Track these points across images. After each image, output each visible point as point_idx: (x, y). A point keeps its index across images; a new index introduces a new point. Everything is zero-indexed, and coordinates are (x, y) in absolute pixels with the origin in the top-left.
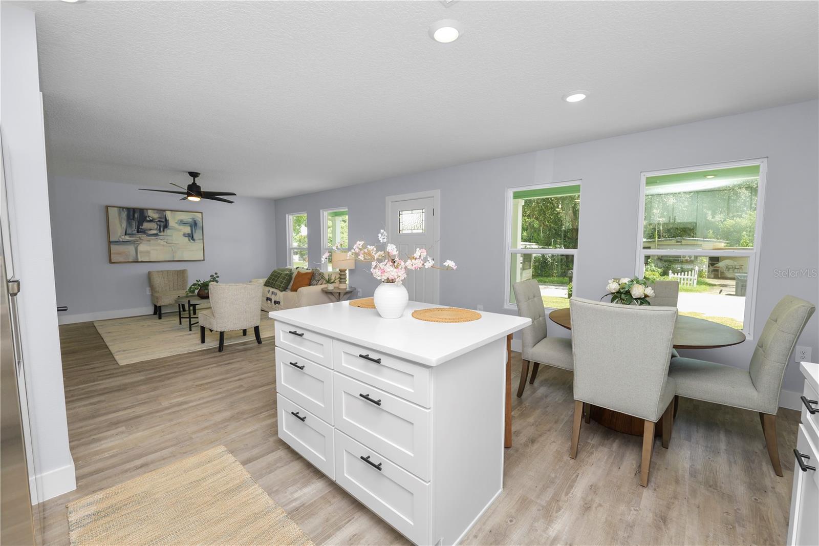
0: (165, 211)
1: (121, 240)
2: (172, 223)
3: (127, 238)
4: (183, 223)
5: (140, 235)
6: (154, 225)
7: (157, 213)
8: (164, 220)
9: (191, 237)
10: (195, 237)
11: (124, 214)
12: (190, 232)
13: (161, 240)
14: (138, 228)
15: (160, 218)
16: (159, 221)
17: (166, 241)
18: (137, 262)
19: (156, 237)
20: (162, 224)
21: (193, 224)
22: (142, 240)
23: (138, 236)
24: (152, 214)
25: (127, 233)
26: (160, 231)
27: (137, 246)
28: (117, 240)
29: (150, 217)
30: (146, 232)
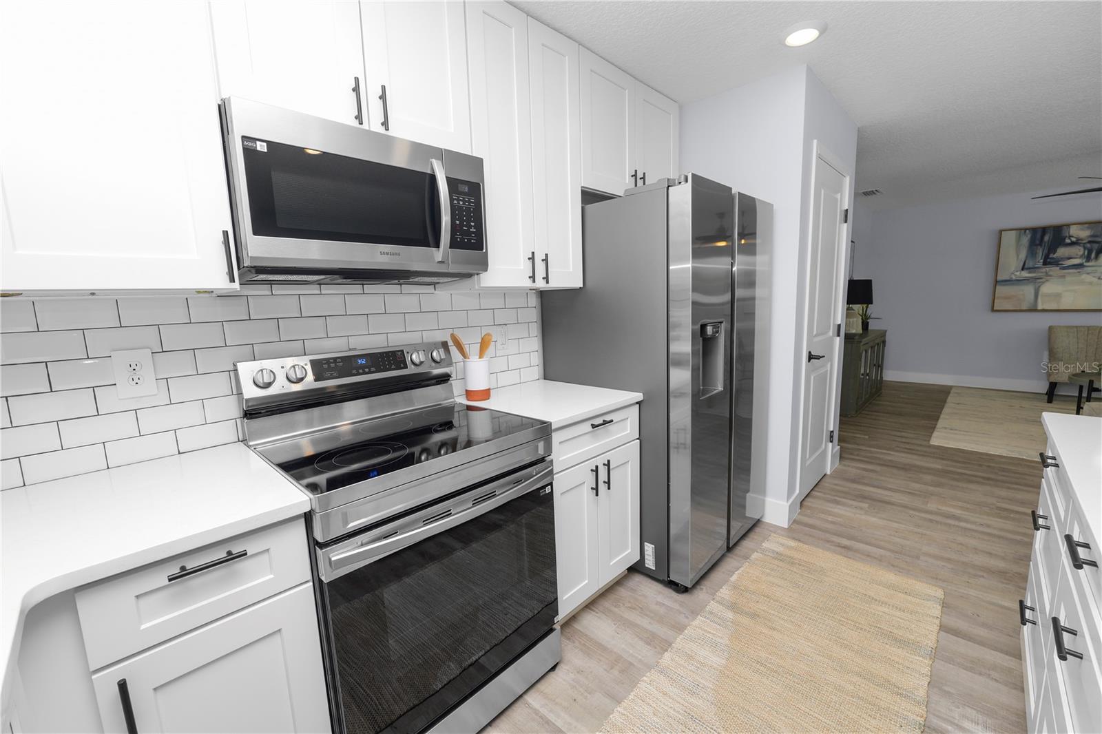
1: (1014, 278)
3: (1025, 274)
5: (1047, 269)
6: (1078, 250)
7: (1088, 228)
11: (1025, 240)
13: (1088, 274)
14: (1047, 257)
15: (1091, 236)
16: (1089, 242)
17: (1097, 275)
18: (1035, 310)
19: (1078, 270)
22: (1050, 276)
23: (1044, 270)
24: (1077, 232)
25: (1026, 266)
27: (1039, 287)
28: (1008, 279)
29: (1073, 237)
30: (1060, 263)
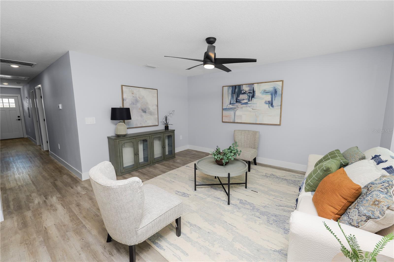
0: (253, 84)
1: (228, 108)
2: (257, 94)
3: (231, 106)
4: (265, 92)
6: (246, 96)
7: (248, 86)
8: (252, 92)
9: (271, 104)
10: (274, 104)
11: (230, 91)
12: (270, 100)
13: (249, 107)
14: (237, 99)
15: (250, 90)
16: (249, 93)
17: (252, 107)
18: (234, 123)
19: (246, 105)
20: (251, 95)
21: (274, 92)
22: (238, 107)
23: (236, 105)
24: (246, 88)
25: (231, 103)
26: (249, 101)
27: (235, 112)
28: (226, 108)
29: (244, 90)
30: (241, 102)
